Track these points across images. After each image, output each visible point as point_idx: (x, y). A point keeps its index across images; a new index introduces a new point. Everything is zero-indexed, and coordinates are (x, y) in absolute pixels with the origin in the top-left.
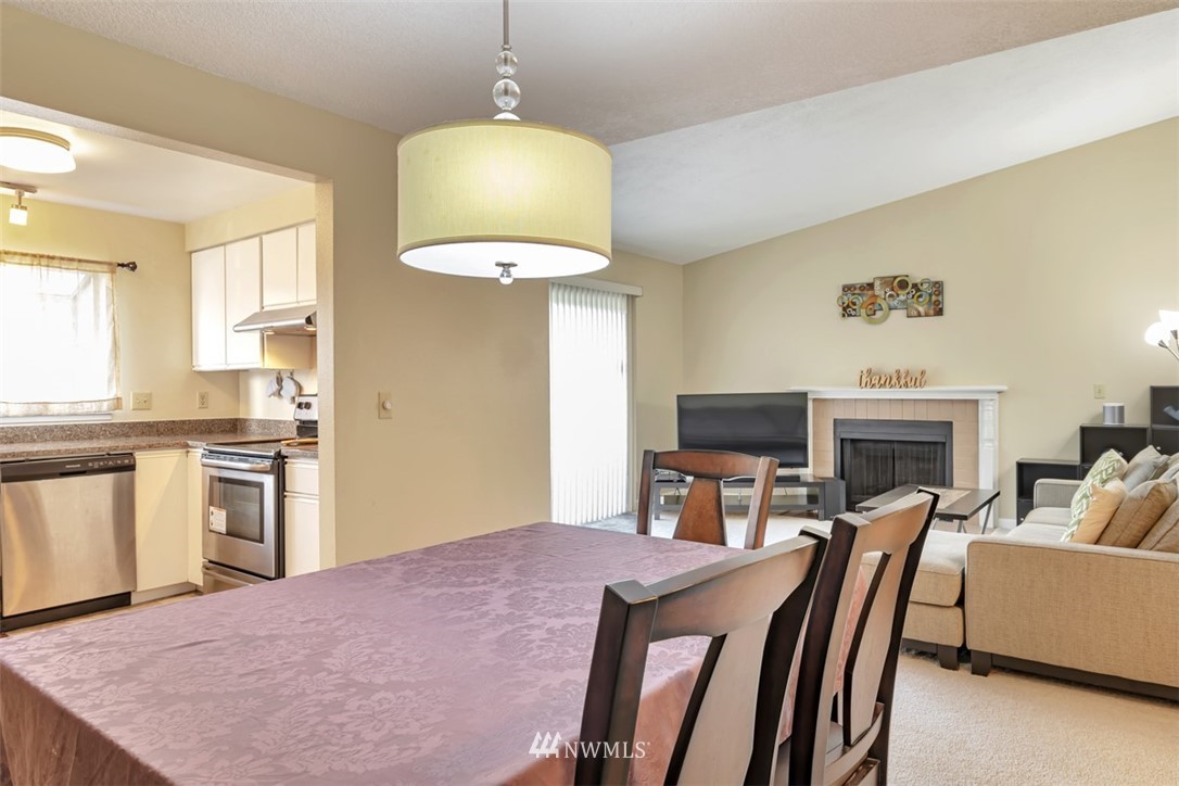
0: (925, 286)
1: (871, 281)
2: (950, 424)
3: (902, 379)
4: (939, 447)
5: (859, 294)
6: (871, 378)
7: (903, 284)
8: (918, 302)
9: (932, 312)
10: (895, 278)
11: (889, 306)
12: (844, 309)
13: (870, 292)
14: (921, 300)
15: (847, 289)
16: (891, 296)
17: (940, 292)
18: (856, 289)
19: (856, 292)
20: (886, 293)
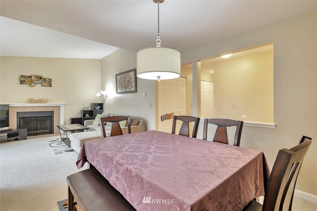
0: (47, 79)
1: (31, 76)
2: (53, 111)
3: (40, 101)
4: (50, 117)
5: (27, 78)
6: (31, 101)
7: (41, 78)
8: (45, 83)
9: (49, 86)
10: (38, 76)
11: (36, 83)
12: (21, 82)
13: (30, 79)
14: (46, 82)
15: (22, 76)
16: (37, 80)
17: (51, 81)
18: (25, 77)
19: (25, 78)
20: (35, 79)
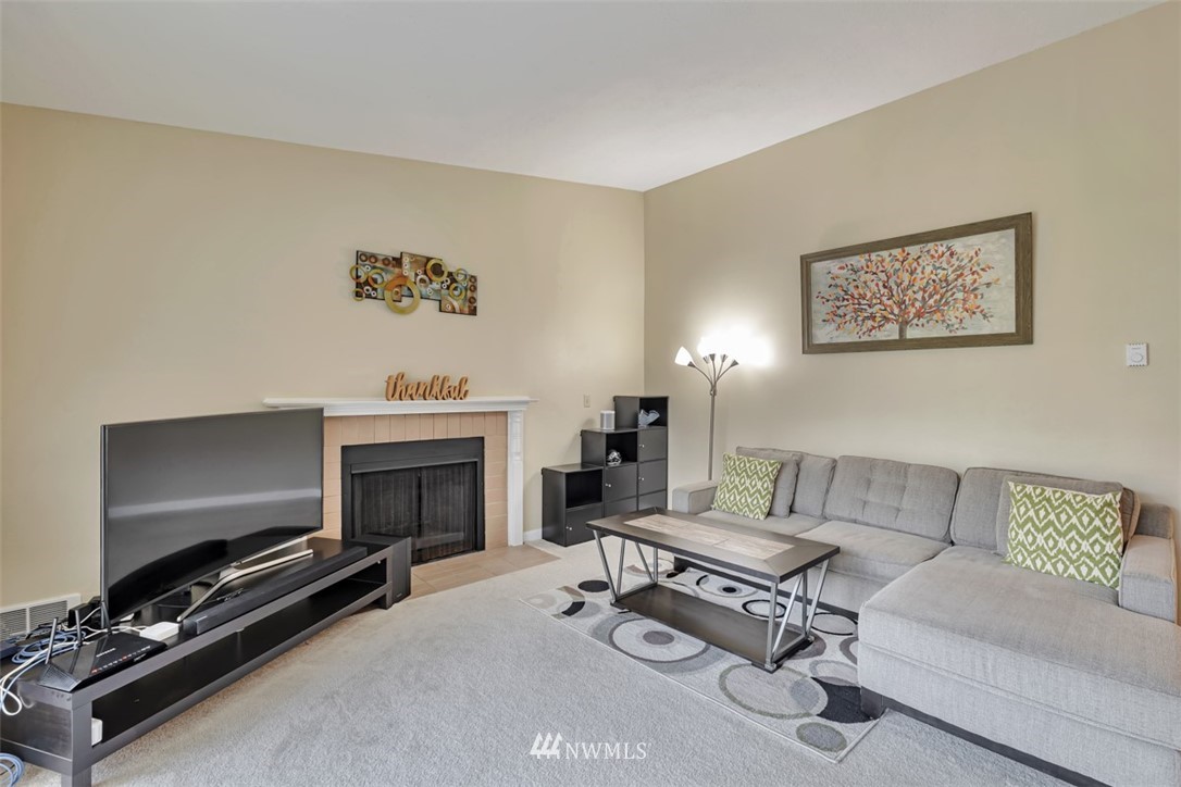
0: (461, 277)
1: (398, 256)
2: (482, 439)
3: (437, 388)
4: (469, 470)
5: (382, 269)
7: (438, 270)
8: (453, 297)
9: (466, 310)
10: (429, 259)
11: (421, 292)
12: (359, 285)
13: (397, 270)
14: (456, 293)
15: (363, 257)
16: (422, 281)
17: (474, 289)
18: (376, 261)
19: (378, 265)
20: (417, 275)
